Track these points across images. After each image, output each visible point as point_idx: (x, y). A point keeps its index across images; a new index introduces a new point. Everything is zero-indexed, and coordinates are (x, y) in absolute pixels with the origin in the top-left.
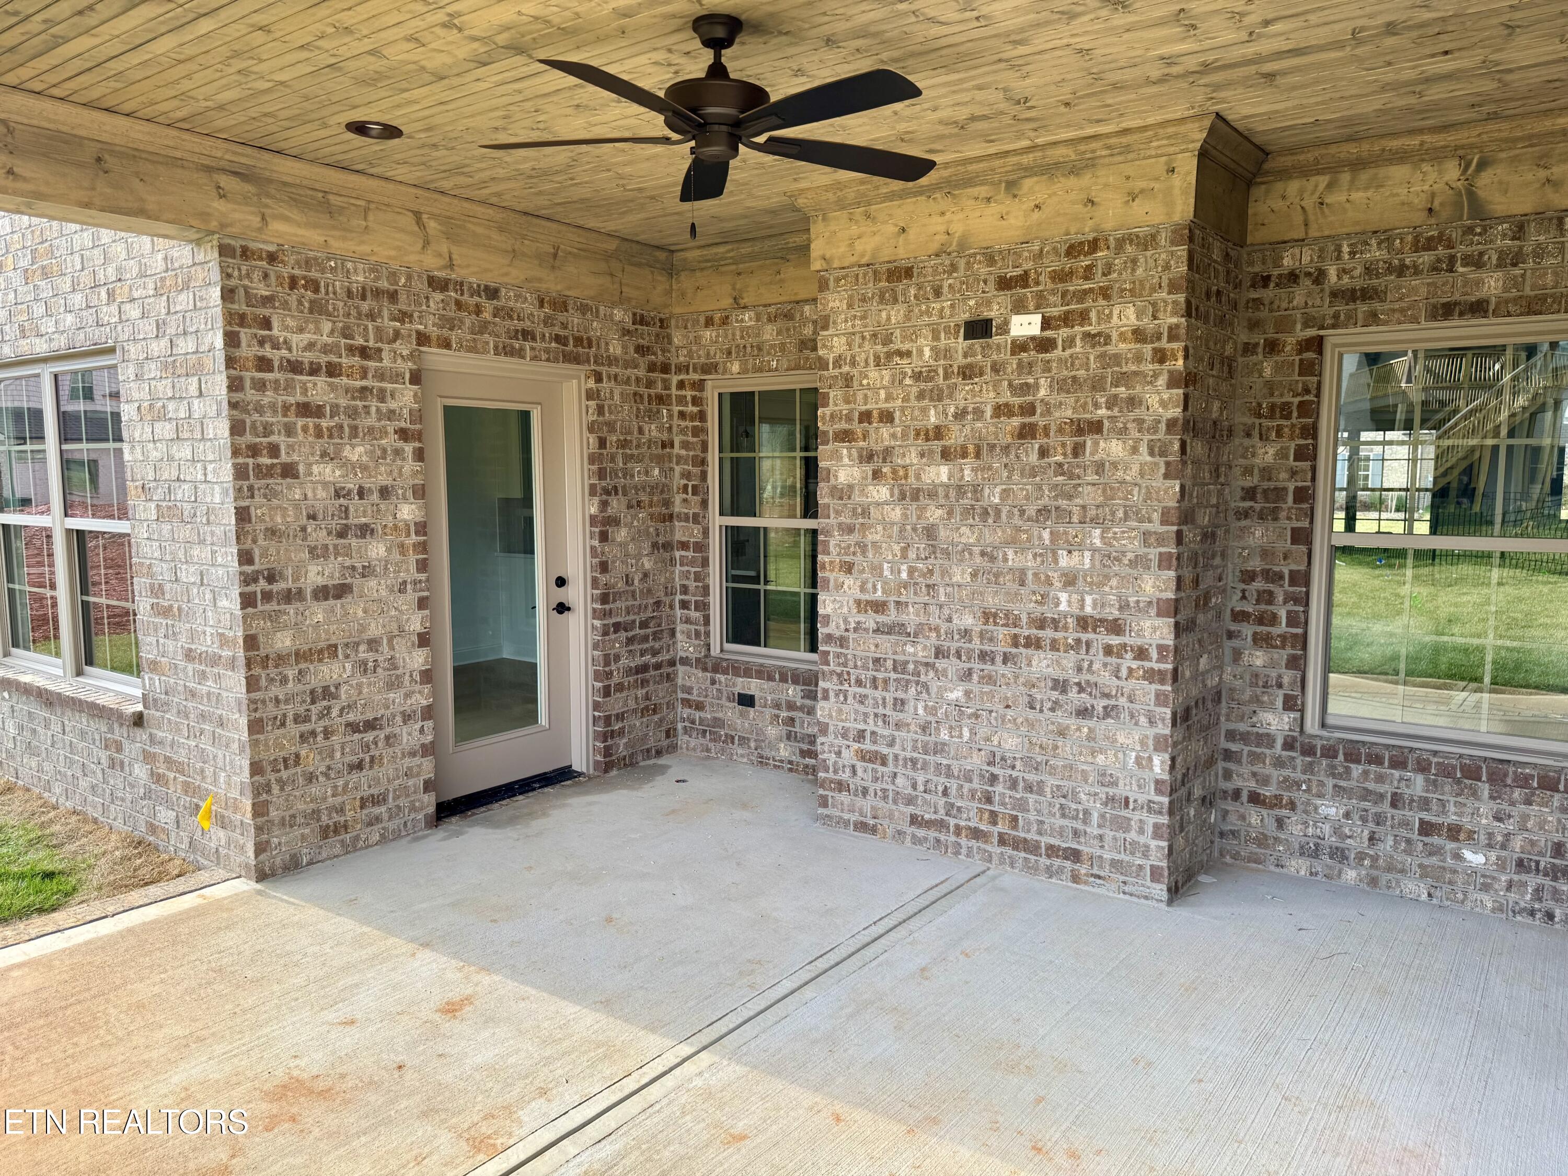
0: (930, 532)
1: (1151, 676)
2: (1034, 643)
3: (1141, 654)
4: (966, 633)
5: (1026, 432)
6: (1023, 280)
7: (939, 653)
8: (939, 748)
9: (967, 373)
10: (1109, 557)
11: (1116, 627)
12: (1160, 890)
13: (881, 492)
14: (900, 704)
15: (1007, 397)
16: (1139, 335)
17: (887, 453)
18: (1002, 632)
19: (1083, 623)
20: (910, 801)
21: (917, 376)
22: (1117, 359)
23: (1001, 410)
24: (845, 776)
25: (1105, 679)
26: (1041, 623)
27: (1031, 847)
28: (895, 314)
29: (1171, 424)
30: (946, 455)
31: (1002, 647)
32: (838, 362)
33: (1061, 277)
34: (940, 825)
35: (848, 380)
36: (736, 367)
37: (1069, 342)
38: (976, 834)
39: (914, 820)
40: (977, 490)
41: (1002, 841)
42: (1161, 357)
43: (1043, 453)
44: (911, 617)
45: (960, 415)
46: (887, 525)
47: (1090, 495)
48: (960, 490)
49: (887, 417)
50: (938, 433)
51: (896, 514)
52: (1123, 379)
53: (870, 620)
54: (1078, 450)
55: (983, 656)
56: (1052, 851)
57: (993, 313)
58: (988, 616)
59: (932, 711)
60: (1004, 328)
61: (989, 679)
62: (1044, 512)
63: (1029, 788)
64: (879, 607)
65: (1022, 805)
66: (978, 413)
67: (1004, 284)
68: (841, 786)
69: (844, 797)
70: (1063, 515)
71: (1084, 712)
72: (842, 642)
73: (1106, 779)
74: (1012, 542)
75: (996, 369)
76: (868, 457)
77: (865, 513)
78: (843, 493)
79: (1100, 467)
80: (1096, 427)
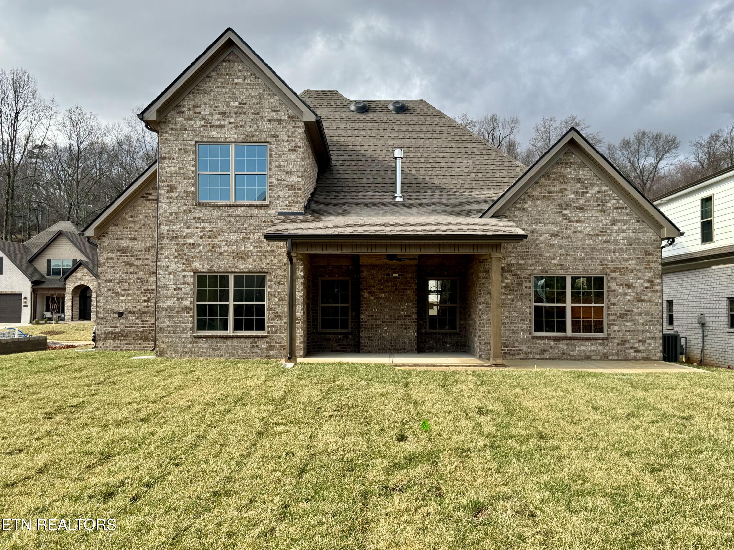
0: (381, 304)
1: (414, 322)
2: (398, 319)
3: (413, 319)
4: (387, 319)
5: (396, 290)
6: (395, 269)
7: (383, 322)
8: (383, 337)
9: (387, 281)
10: (408, 307)
11: (409, 316)
12: (417, 352)
13: (373, 298)
14: (376, 331)
15: (393, 285)
16: (411, 278)
17: (373, 292)
18: (393, 318)
19: (405, 316)
20: (378, 346)
21: (378, 281)
22: (408, 281)
23: (392, 286)
24: (366, 344)
25: (408, 323)
26: (399, 316)
27: (398, 349)
28: (375, 272)
29: (416, 289)
30: (384, 293)
31: (393, 320)
32: (364, 278)
33: (400, 269)
34: (383, 349)
35: (366, 281)
36: (327, 276)
37: (402, 278)
38: (389, 349)
39: (379, 349)
40: (388, 298)
41: (393, 349)
42: (414, 281)
43: (399, 292)
44: (378, 317)
45: (386, 287)
46: (374, 303)
47: (405, 298)
48: (386, 298)
49: (373, 287)
50: (382, 289)
51: (375, 301)
52: (409, 283)
53: (370, 318)
54: (404, 292)
55: (390, 322)
56: (401, 349)
57: (391, 273)
58: (391, 316)
59: (381, 331)
60: (392, 275)
61: (391, 325)
62: (399, 301)
63: (398, 341)
64: (372, 316)
65: (397, 344)
66: (389, 287)
67: (392, 269)
68: (365, 346)
69: (366, 348)
70: (402, 301)
71: (405, 329)
72: (365, 322)
73: (409, 337)
74: (394, 305)
75: (391, 280)
76: (369, 293)
77: (370, 301)
78: (365, 298)
79: (407, 295)
80: (406, 289)
